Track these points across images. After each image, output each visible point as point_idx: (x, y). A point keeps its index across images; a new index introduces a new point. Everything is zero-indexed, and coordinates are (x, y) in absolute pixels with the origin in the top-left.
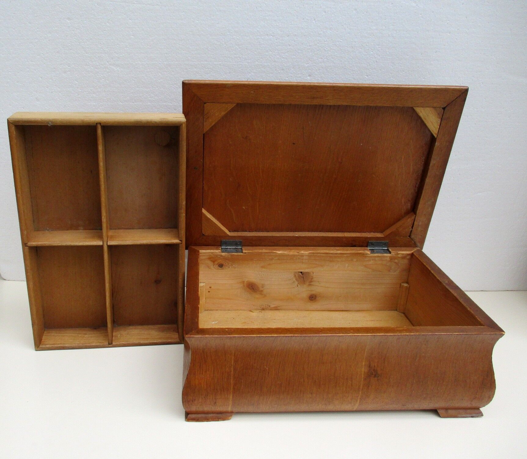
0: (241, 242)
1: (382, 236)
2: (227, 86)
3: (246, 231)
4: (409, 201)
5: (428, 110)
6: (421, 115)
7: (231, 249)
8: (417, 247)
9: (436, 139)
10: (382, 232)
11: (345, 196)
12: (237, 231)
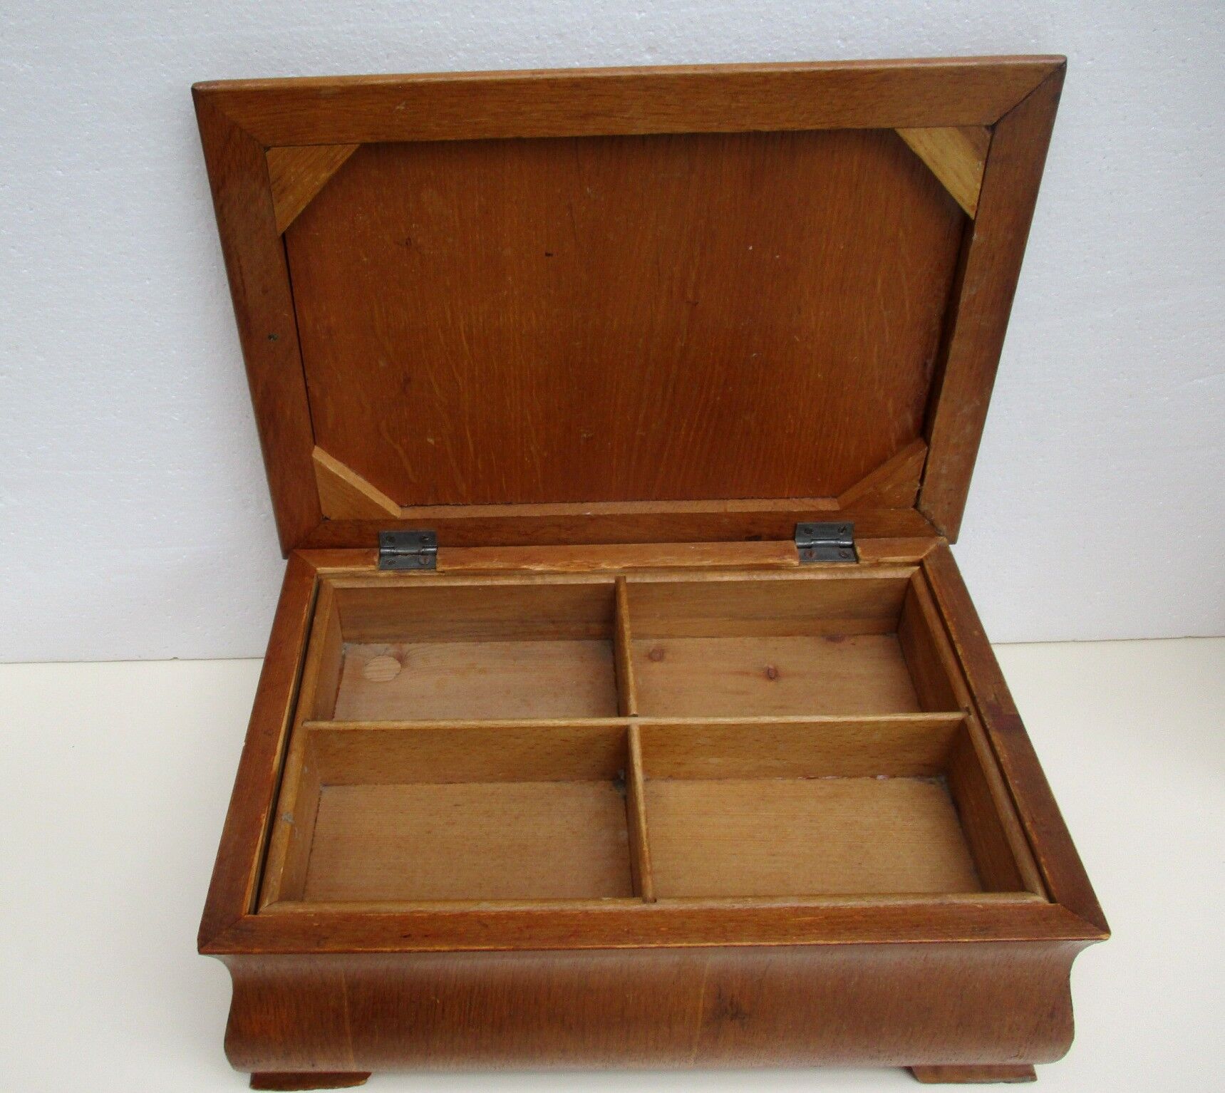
0: (433, 536)
1: (835, 509)
2: (322, 92)
3: (447, 504)
4: (908, 406)
5: (942, 134)
6: (921, 151)
7: (406, 554)
8: (940, 535)
9: (974, 221)
10: (836, 497)
11: (719, 398)
12: (422, 505)
